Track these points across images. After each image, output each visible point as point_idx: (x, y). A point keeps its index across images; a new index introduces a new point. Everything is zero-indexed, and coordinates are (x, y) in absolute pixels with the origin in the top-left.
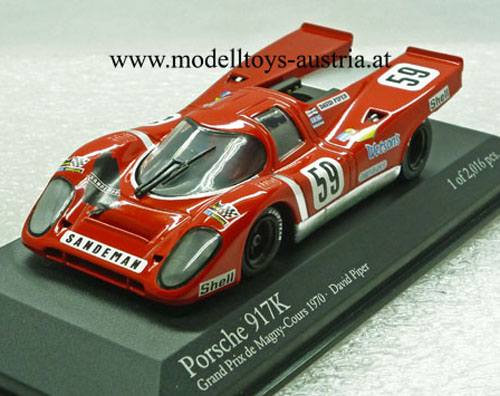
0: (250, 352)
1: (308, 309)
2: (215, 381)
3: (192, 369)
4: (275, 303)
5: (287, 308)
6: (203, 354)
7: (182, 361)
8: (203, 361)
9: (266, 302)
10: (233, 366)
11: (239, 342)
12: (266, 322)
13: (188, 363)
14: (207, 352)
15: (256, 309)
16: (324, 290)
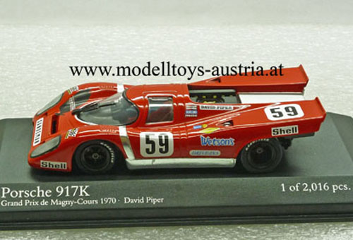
0: (44, 203)
1: (100, 202)
2: (12, 205)
3: (5, 195)
4: (83, 190)
5: (87, 195)
6: (18, 191)
7: (4, 189)
8: (14, 194)
9: (77, 187)
10: (28, 204)
11: (43, 196)
12: (68, 195)
13: (6, 191)
14: (20, 192)
15: (67, 187)
16: (120, 198)
